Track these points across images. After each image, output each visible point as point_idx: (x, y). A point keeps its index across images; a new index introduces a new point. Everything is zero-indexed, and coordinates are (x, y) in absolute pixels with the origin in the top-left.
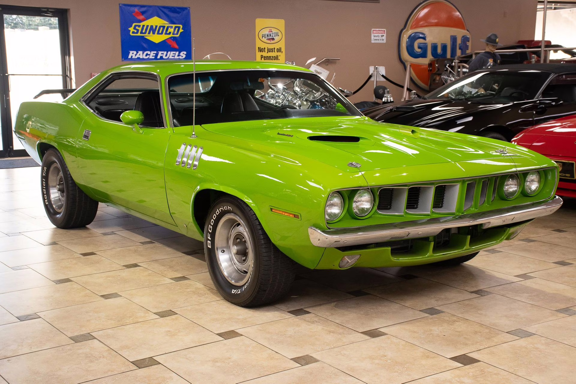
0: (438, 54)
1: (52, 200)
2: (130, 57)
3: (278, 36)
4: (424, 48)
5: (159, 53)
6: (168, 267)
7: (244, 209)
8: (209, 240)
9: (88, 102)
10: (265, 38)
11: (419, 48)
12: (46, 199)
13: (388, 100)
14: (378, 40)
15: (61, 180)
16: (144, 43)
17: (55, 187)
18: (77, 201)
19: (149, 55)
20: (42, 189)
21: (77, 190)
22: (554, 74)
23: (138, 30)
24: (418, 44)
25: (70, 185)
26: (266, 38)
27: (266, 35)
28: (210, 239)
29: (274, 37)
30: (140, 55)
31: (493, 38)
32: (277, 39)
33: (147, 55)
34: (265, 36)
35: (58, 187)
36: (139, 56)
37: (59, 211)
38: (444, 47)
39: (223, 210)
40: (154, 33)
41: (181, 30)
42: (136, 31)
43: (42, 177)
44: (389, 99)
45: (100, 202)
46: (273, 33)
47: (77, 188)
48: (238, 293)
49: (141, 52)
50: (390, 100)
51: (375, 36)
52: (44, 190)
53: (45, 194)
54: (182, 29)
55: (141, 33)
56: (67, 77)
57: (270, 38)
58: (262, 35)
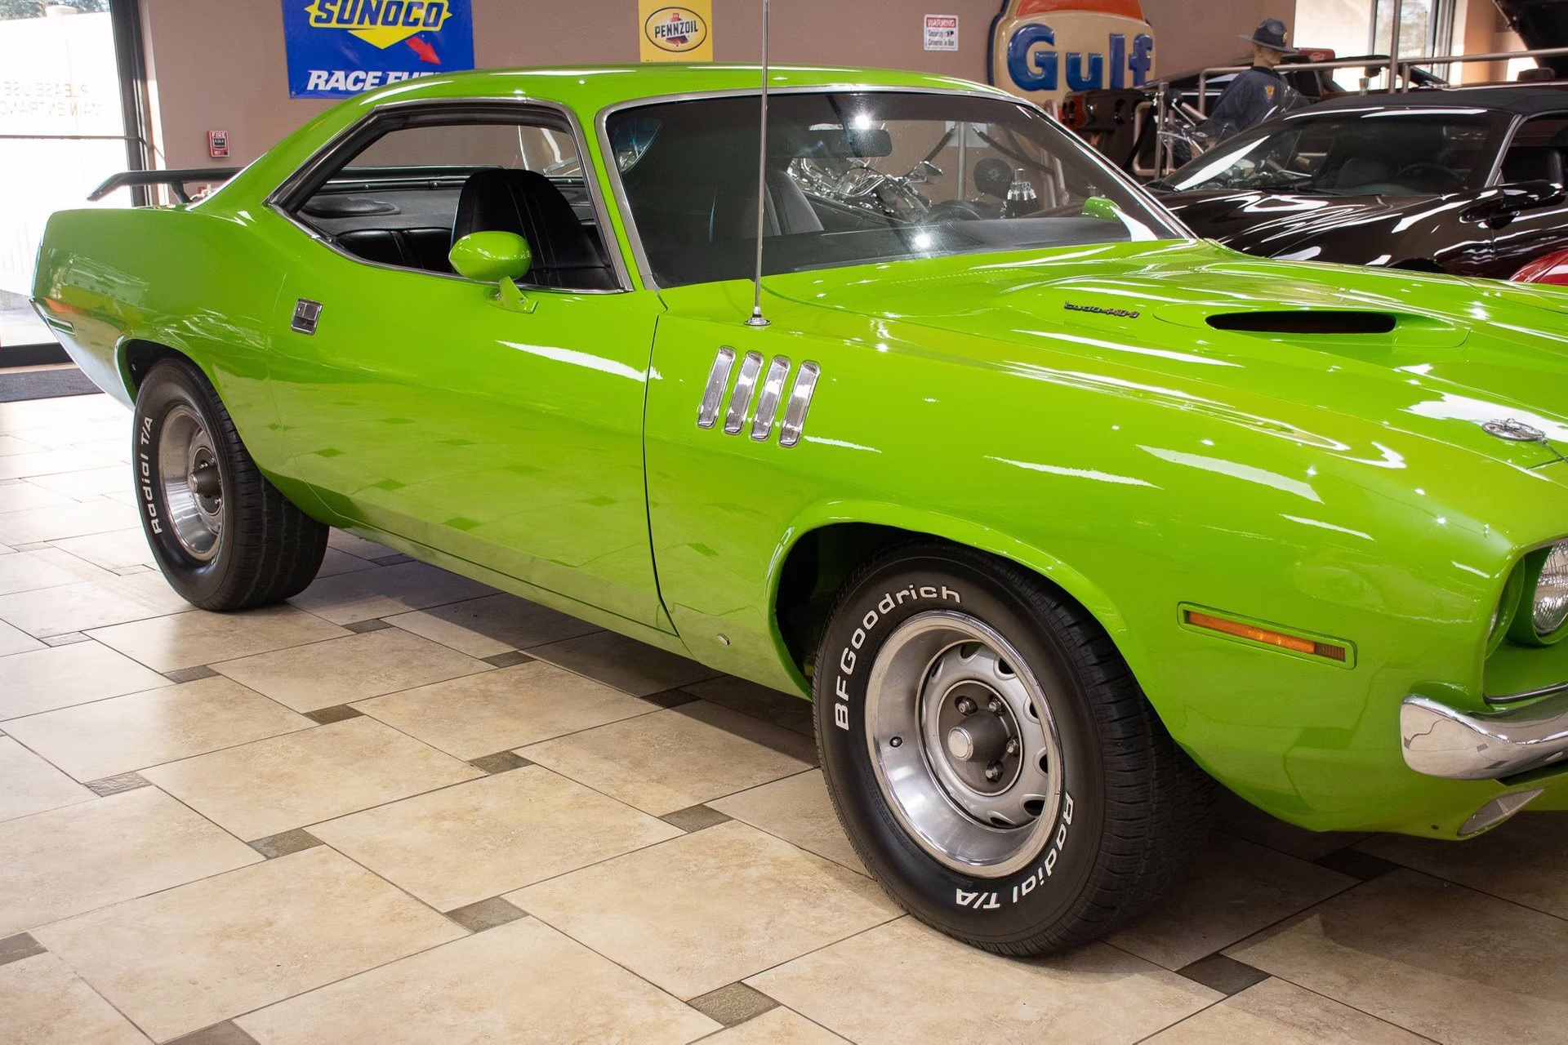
0: (1083, 80)
1: (176, 522)
2: (311, 87)
3: (696, 30)
4: (1048, 63)
5: (388, 75)
6: (625, 762)
7: (1029, 604)
8: (842, 702)
9: (292, 206)
10: (663, 36)
11: (1038, 64)
12: (155, 518)
13: (1021, 195)
14: (941, 43)
15: (202, 457)
16: (347, 48)
17: (185, 478)
18: (266, 528)
19: (364, 81)
20: (140, 485)
21: (264, 494)
22: (1520, 116)
23: (330, 13)
24: (1035, 55)
25: (242, 477)
26: (666, 37)
27: (665, 29)
28: (846, 697)
29: (685, 34)
30: (337, 81)
31: (1274, 29)
32: (693, 38)
33: (357, 81)
34: (663, 31)
35: (195, 479)
36: (336, 85)
37: (202, 556)
38: (1096, 64)
39: (915, 597)
40: (373, 22)
41: (446, 15)
42: (324, 16)
43: (138, 448)
44: (1025, 193)
45: (333, 526)
46: (682, 24)
47: (263, 485)
48: (985, 907)
49: (340, 74)
50: (1029, 195)
51: (932, 34)
52: (146, 489)
53: (150, 502)
54: (448, 10)
55: (340, 20)
56: (141, 143)
57: (676, 35)
58: (656, 28)
